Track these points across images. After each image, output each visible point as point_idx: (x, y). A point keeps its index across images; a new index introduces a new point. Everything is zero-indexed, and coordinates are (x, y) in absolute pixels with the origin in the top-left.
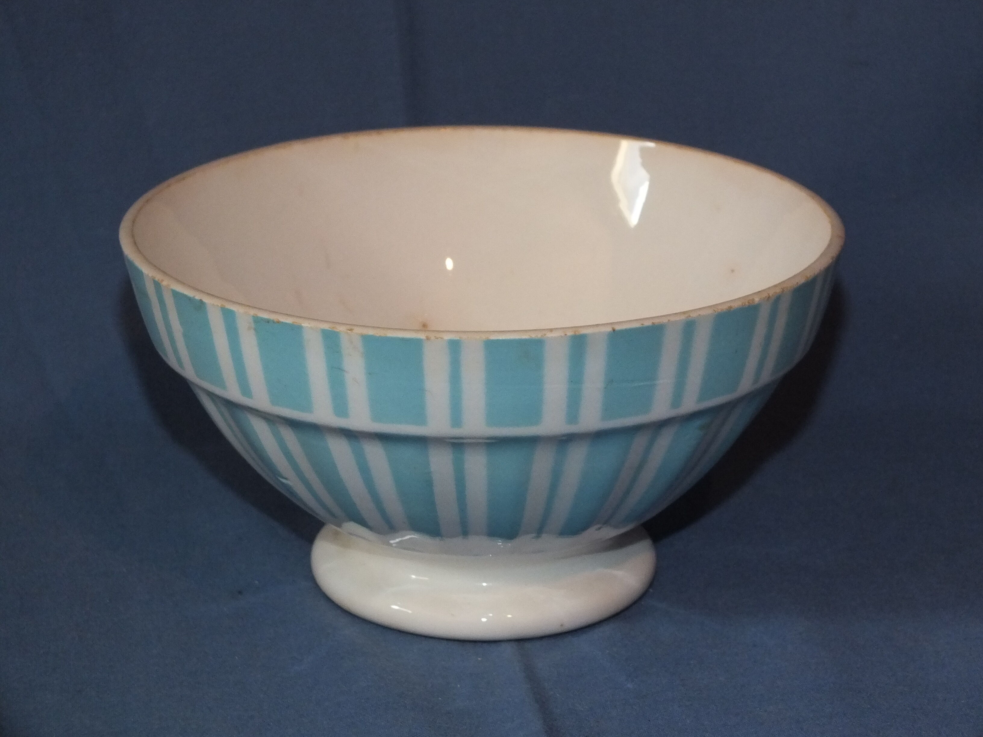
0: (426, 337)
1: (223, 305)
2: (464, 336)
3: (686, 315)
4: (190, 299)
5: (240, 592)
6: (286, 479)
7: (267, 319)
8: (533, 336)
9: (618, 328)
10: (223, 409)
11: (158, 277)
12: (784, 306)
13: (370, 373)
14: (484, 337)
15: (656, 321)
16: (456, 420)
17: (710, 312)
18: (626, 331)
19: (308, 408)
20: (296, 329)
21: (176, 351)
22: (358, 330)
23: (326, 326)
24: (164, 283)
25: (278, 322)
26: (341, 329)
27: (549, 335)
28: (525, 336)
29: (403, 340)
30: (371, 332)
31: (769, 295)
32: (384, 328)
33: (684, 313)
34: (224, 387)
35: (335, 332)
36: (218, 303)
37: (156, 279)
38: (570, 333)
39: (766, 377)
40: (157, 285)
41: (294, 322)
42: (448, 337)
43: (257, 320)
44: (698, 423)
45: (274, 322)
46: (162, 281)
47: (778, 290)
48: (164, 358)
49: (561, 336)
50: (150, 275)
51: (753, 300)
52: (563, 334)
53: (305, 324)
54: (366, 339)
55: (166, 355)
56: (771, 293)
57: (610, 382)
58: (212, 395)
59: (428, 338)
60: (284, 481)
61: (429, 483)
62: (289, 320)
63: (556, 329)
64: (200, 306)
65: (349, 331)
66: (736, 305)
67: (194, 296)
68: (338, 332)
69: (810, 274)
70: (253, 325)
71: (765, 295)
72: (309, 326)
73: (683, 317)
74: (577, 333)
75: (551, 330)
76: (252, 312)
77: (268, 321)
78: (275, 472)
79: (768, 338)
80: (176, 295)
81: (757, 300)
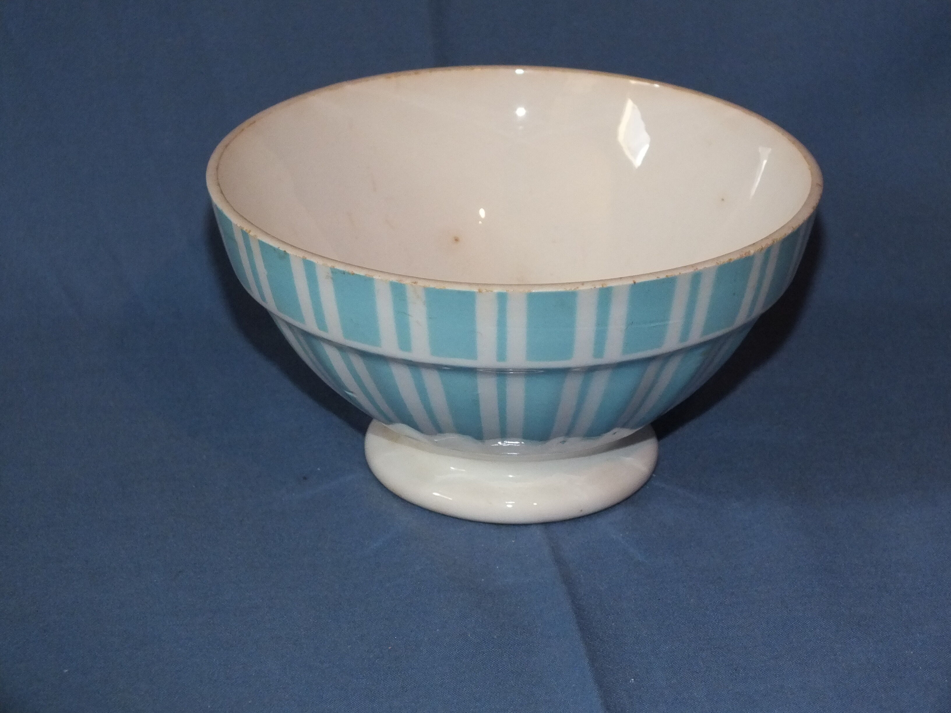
0: (479, 290)
1: (304, 257)
2: (510, 290)
3: (695, 268)
4: (275, 250)
5: (305, 478)
6: (352, 392)
7: (344, 271)
8: (568, 288)
9: (638, 281)
10: (301, 338)
11: (246, 227)
12: (775, 253)
13: (430, 318)
14: (527, 290)
15: (670, 274)
16: (501, 354)
17: (713, 264)
18: (644, 283)
19: (376, 342)
20: (368, 280)
21: (259, 287)
22: (421, 283)
23: (394, 279)
24: (252, 234)
25: (353, 274)
26: (407, 282)
27: (582, 288)
28: (561, 289)
29: (459, 292)
30: (432, 285)
31: (762, 247)
32: (443, 281)
33: (692, 266)
34: (303, 321)
35: (401, 284)
36: (301, 255)
37: (245, 229)
38: (598, 286)
39: (759, 310)
40: (245, 235)
41: (366, 275)
42: (497, 290)
43: (334, 271)
44: (701, 350)
45: (349, 273)
46: (250, 231)
47: (769, 242)
48: (249, 292)
49: (591, 289)
50: (239, 225)
51: (749, 252)
52: (593, 287)
53: (376, 276)
54: (427, 290)
55: (250, 288)
56: (764, 245)
57: (631, 323)
58: (290, 326)
59: (480, 291)
60: (350, 394)
61: (476, 402)
62: (362, 273)
63: (587, 282)
64: (284, 256)
65: (413, 284)
66: (735, 257)
67: (279, 248)
68: (404, 284)
69: (796, 225)
70: (331, 275)
71: (758, 247)
72: (380, 278)
73: (691, 270)
74: (605, 286)
75: (583, 283)
76: (330, 264)
77: (344, 273)
78: (342, 387)
79: (760, 282)
80: (262, 244)
81: (752, 252)
